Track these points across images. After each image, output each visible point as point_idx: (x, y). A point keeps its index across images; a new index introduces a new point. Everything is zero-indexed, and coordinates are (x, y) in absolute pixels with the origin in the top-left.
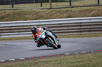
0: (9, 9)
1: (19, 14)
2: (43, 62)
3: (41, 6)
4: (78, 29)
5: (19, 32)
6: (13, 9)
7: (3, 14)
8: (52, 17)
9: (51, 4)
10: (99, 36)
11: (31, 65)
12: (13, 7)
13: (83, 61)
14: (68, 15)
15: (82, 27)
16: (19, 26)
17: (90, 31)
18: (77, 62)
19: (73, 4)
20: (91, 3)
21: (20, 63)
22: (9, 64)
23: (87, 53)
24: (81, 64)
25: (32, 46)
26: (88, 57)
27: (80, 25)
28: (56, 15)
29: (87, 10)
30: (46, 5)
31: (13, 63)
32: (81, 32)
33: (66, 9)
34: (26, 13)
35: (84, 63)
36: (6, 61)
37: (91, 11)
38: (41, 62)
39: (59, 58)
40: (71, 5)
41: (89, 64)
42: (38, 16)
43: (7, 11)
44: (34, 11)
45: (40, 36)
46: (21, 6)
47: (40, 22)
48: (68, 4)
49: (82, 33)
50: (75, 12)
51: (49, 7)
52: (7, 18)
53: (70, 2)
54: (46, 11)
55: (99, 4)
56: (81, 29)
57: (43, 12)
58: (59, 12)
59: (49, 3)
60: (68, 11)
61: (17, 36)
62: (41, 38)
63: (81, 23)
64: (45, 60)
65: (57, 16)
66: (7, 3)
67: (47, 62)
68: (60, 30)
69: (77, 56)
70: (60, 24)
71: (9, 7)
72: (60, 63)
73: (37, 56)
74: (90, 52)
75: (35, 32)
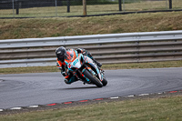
1: (29, 26)
3: (68, 11)
4: (134, 53)
5: (29, 58)
6: (17, 16)
8: (88, 30)
9: (85, 9)
10: (171, 66)
11: (49, 118)
12: (17, 13)
13: (143, 111)
14: (116, 28)
15: (141, 50)
16: (29, 48)
17: (155, 57)
18: (132, 113)
19: (126, 7)
20: (157, 6)
21: (30, 115)
22: (11, 116)
23: (150, 96)
24: (138, 115)
25: (51, 84)
26: (152, 103)
27: (137, 45)
28: (94, 27)
29: (151, 19)
30: (77, 10)
31: (19, 115)
32: (139, 57)
33: (113, 16)
34: (41, 24)
35: (145, 114)
36: (6, 111)
37: (158, 20)
39: (100, 105)
40: (120, 10)
41: (152, 115)
42: (63, 30)
43: (7, 20)
44: (56, 20)
45: (72, 64)
46: (32, 12)
47: (66, 40)
48: (116, 7)
49: (141, 60)
50: (127, 21)
51: (82, 14)
52: (6, 34)
53: (120, 3)
54: (76, 21)
55: (171, 7)
56: (138, 53)
57: (71, 22)
58: (99, 22)
59: (82, 7)
60: (116, 20)
61: (25, 65)
62: (74, 69)
63: (139, 42)
64: (75, 108)
65: (96, 30)
66: (8, 6)
67: (78, 113)
68: (101, 55)
69: (132, 102)
70: (101, 44)
71: (10, 12)
72: (101, 114)
73: (60, 102)
74: (156, 95)
75: (62, 57)
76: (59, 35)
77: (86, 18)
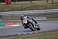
0: (29, 3)
1: (35, 7)
2: (48, 34)
3: (47, 2)
5: (35, 17)
7: (25, 7)
8: (54, 8)
11: (41, 36)
12: (31, 2)
16: (35, 14)
21: (35, 35)
22: (29, 36)
30: (50, 1)
31: (32, 35)
34: (39, 6)
36: (28, 34)
38: (47, 34)
39: (57, 32)
42: (45, 8)
43: (28, 5)
44: (43, 5)
45: (24, 22)
46: (36, 2)
51: (51, 3)
52: (28, 9)
54: (50, 5)
57: (48, 5)
58: (57, 5)
65: (56, 8)
66: (28, 0)
67: (51, 34)
71: (29, 2)
73: (45, 31)
76: (44, 10)
77: (53, 4)
